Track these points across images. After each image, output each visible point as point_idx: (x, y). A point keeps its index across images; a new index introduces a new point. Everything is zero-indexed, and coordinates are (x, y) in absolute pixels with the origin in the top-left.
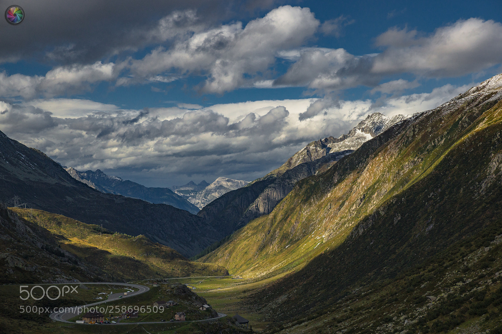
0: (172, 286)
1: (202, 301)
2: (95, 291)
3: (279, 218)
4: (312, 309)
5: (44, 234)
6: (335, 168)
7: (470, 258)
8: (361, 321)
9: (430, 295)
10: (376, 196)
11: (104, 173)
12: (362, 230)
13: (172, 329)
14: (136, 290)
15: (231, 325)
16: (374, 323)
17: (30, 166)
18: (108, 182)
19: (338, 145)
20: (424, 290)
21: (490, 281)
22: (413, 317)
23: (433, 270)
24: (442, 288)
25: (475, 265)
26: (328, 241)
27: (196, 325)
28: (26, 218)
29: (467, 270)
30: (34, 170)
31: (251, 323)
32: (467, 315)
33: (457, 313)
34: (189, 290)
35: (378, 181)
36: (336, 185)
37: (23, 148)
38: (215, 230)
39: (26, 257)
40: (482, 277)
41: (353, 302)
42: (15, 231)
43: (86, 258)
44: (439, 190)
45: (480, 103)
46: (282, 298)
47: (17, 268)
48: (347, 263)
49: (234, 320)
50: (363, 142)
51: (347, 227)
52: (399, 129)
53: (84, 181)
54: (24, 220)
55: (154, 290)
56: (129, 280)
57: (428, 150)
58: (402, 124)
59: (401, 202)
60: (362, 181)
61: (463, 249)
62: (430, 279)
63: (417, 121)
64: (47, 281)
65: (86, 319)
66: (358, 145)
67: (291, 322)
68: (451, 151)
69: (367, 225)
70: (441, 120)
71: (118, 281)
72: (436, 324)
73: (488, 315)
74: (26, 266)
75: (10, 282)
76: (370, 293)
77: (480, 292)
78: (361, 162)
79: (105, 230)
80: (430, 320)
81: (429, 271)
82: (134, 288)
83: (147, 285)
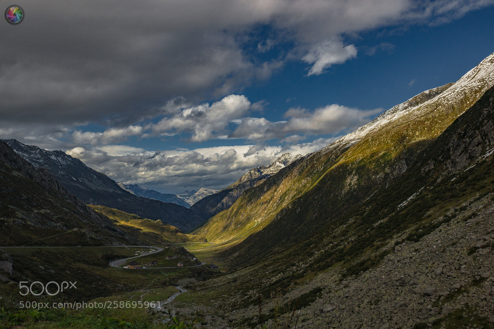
0: (176, 248)
1: (192, 255)
2: (134, 251)
3: (235, 210)
4: (252, 260)
5: (106, 219)
6: (265, 183)
7: (337, 231)
8: (279, 266)
9: (315, 251)
10: (287, 198)
11: (139, 186)
12: (280, 217)
13: (176, 271)
14: (156, 250)
15: (208, 268)
16: (286, 267)
17: (98, 182)
18: (141, 190)
19: (267, 170)
20: (312, 248)
21: (346, 243)
22: (306, 263)
23: (317, 238)
24: (322, 247)
25: (339, 235)
26: (261, 223)
27: (189, 269)
28: (96, 211)
29: (334, 237)
30: (101, 184)
31: (219, 267)
32: (334, 261)
33: (329, 260)
34: (186, 250)
35: (289, 190)
36: (266, 192)
37: (95, 173)
38: (200, 217)
39: (96, 232)
40: (342, 241)
41: (274, 255)
42: (90, 217)
43: (129, 232)
44: (320, 195)
45: (341, 148)
46: (237, 254)
47: (91, 238)
48: (271, 234)
49: (210, 266)
50: (280, 169)
51: (272, 215)
52: (299, 162)
53: (128, 190)
54: (95, 212)
55: (166, 250)
56: (152, 245)
57: (314, 173)
58: (301, 159)
59: (300, 201)
60: (280, 190)
61: (332, 226)
62: (316, 242)
63: (309, 158)
64: (108, 245)
65: (129, 265)
66: (277, 171)
67: (241, 267)
68: (326, 174)
69: (282, 214)
70: (321, 157)
71: (146, 245)
72: (319, 267)
73: (345, 261)
74: (96, 236)
75: (88, 245)
76: (284, 250)
77: (342, 249)
78: (279, 179)
79: (139, 217)
80: (316, 264)
81: (315, 238)
82: (155, 249)
83: (162, 247)
